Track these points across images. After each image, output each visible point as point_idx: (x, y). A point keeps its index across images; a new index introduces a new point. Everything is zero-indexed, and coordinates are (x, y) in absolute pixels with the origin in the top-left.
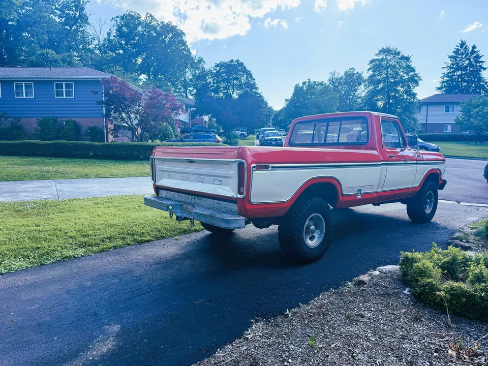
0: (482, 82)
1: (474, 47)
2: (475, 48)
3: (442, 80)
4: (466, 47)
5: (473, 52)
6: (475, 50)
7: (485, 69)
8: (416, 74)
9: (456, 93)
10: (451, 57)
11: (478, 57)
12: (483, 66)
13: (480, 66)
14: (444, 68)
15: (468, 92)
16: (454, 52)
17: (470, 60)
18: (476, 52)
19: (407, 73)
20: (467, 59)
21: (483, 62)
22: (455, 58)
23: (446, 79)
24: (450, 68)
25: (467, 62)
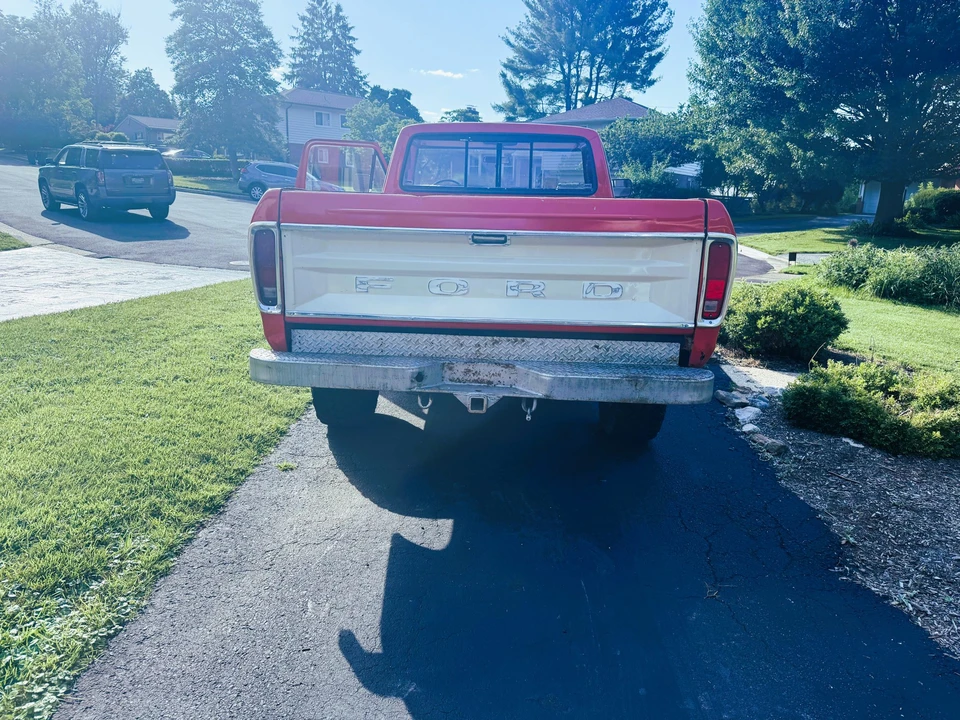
0: (355, 75)
1: (339, 8)
2: (341, 10)
3: (293, 61)
4: (327, 4)
5: (338, 18)
6: (341, 14)
7: (358, 52)
8: (275, 44)
9: (317, 89)
10: (303, 19)
11: (345, 28)
12: (354, 46)
13: (350, 46)
14: (293, 37)
15: (335, 91)
16: (308, 10)
17: (334, 30)
18: (343, 18)
19: (257, 38)
20: (330, 28)
21: (354, 39)
22: (311, 23)
23: (299, 60)
24: (304, 40)
25: (330, 34)
